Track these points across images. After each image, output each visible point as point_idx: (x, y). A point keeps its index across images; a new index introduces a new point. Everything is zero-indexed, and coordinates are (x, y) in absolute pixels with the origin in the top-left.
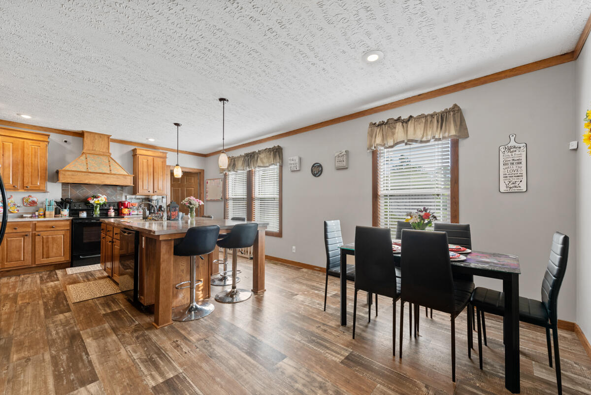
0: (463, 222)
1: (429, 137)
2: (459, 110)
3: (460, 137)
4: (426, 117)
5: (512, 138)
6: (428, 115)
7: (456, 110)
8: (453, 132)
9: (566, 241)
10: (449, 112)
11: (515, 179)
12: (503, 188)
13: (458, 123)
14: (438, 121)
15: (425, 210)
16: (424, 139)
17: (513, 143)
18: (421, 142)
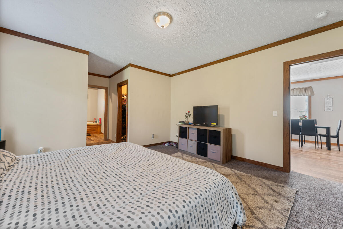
0: (313, 118)
1: (301, 95)
2: (312, 87)
3: (312, 95)
4: (300, 89)
5: (328, 96)
6: (301, 88)
7: (310, 88)
8: (310, 94)
9: (341, 121)
10: (308, 88)
11: (329, 107)
12: (326, 110)
13: (311, 91)
14: (304, 90)
15: (305, 115)
16: (299, 95)
17: (328, 98)
18: (298, 96)
